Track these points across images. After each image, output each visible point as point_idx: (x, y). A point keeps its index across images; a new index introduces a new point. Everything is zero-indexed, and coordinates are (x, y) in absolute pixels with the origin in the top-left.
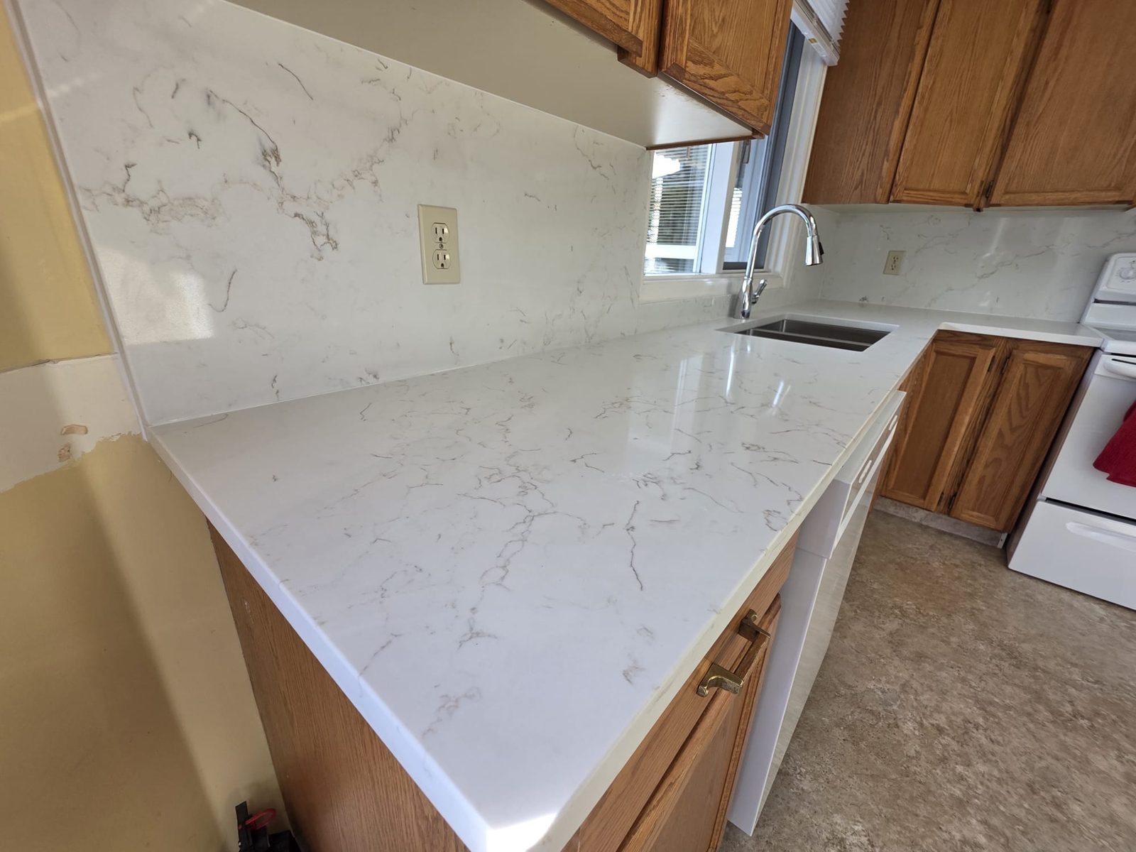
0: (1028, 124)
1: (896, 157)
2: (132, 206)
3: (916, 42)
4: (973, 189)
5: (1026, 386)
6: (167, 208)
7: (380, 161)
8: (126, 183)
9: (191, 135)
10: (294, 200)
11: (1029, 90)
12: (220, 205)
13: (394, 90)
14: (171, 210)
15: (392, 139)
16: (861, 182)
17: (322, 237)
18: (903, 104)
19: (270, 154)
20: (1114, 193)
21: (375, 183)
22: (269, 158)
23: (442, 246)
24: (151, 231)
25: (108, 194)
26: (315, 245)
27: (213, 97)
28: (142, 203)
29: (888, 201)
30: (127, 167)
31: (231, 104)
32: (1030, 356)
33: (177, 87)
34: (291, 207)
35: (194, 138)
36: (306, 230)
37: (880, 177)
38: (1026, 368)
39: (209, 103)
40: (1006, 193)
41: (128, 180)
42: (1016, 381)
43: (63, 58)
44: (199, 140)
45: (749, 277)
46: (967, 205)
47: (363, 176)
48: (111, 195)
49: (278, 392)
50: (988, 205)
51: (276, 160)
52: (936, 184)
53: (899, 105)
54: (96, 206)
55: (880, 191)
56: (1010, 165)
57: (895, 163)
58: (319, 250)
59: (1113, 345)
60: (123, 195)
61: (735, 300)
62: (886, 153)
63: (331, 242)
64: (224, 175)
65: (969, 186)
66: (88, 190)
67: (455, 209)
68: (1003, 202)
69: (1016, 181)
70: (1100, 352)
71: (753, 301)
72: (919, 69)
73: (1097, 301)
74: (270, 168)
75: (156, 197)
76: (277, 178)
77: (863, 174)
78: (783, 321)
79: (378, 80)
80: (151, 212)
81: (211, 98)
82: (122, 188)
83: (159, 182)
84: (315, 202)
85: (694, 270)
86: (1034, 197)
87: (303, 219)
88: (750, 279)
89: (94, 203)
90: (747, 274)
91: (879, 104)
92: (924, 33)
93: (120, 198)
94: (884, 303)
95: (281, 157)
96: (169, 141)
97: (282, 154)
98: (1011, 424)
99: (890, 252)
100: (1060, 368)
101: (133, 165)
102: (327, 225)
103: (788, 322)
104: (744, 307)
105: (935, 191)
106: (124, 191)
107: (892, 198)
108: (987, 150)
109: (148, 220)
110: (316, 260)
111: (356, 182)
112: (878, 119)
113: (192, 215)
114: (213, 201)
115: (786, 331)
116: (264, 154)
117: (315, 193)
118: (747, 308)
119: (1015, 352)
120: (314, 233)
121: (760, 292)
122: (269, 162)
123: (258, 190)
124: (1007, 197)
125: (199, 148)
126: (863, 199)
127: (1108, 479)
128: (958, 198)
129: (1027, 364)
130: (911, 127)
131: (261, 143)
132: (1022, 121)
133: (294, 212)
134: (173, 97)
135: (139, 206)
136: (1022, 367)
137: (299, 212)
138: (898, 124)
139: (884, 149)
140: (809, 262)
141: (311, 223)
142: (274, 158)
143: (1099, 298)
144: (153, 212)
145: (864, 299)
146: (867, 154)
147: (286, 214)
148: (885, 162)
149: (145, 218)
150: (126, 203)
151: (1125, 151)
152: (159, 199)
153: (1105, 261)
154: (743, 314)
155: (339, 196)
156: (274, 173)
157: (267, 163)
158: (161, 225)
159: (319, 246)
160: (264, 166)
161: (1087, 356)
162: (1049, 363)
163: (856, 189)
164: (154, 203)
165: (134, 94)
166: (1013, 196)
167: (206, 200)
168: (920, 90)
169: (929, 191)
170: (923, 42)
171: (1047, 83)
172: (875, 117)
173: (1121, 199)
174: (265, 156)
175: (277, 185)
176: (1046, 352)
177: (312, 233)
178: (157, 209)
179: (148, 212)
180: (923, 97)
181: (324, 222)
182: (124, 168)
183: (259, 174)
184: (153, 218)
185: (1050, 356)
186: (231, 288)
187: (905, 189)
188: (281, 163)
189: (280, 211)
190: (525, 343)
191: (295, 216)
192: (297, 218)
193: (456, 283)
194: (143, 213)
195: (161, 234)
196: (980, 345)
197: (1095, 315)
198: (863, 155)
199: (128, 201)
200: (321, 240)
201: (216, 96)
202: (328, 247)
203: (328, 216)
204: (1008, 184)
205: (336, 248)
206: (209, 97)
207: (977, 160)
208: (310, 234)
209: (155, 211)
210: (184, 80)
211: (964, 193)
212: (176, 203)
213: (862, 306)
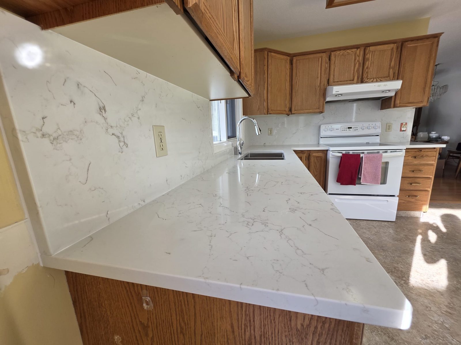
0: (295, 92)
1: (267, 101)
2: (45, 137)
3: (265, 69)
4: (287, 109)
5: (315, 163)
6: (61, 136)
7: (140, 109)
8: (42, 126)
9: (71, 102)
10: (112, 128)
11: (293, 84)
12: (84, 133)
13: (142, 82)
14: (63, 137)
15: (143, 101)
16: (259, 109)
17: (122, 142)
18: (265, 86)
19: (102, 108)
20: (318, 110)
21: (139, 118)
22: (102, 110)
23: (161, 141)
24: (54, 149)
25: (34, 133)
26: (120, 146)
27: (80, 85)
28: (50, 136)
29: (268, 114)
30: (43, 118)
31: (87, 88)
32: (314, 154)
33: (65, 81)
34: (111, 131)
35: (72, 103)
36: (116, 140)
37: (264, 107)
38: (314, 158)
39: (78, 88)
40: (295, 110)
41: (43, 125)
42: (313, 162)
43: (14, 67)
44: (74, 104)
45: (239, 140)
46: (287, 114)
47: (135, 116)
48: (35, 133)
49: (109, 219)
50: (292, 114)
51: (105, 111)
52: (278, 109)
53: (264, 87)
54: (28, 139)
55: (265, 111)
56: (294, 103)
57: (267, 103)
58: (122, 149)
59: (332, 149)
60: (41, 132)
61: (236, 149)
62: (264, 100)
63: (126, 144)
64: (85, 119)
65: (286, 109)
66: (24, 132)
67: (164, 126)
68: (295, 113)
69: (296, 107)
70: (328, 151)
71: (241, 148)
72: (267, 77)
73: (321, 138)
74: (102, 114)
75: (56, 132)
76: (105, 119)
77: (259, 106)
78: (249, 154)
79: (137, 78)
80: (54, 140)
81: (79, 85)
82: (41, 129)
83: (58, 124)
84: (119, 128)
85: (218, 140)
86: (302, 111)
87: (115, 136)
88: (239, 141)
89: (26, 138)
90: (238, 140)
91: (259, 86)
92: (266, 67)
93: (39, 134)
94: (270, 144)
95: (106, 110)
96: (62, 105)
97: (107, 108)
98: (315, 175)
99: (268, 129)
100: (322, 157)
101: (46, 117)
102: (124, 137)
103: (250, 154)
104: (239, 151)
105: (278, 110)
106: (41, 130)
107: (269, 113)
108: (288, 99)
109: (53, 144)
110: (121, 153)
111: (132, 118)
112: (260, 90)
113: (72, 139)
114: (81, 131)
115: (250, 157)
116: (100, 109)
117: (119, 124)
118: (240, 151)
119: (310, 154)
120: (120, 141)
121: (242, 145)
122: (102, 112)
123: (98, 125)
124: (296, 111)
125: (74, 108)
126: (261, 114)
127: (341, 184)
128: (284, 112)
129: (314, 157)
130: (269, 93)
131: (99, 104)
132: (294, 91)
133: (112, 133)
134: (63, 85)
135: (49, 137)
136: (313, 158)
137: (114, 133)
138: (265, 92)
139: (263, 99)
140: (258, 134)
141: (118, 137)
142: (104, 110)
143: (322, 137)
144: (55, 139)
145: (265, 144)
146: (259, 100)
147: (109, 134)
148: (265, 103)
149: (51, 143)
150: (42, 136)
151: (317, 99)
152: (58, 133)
153: (320, 127)
154: (239, 153)
155: (127, 124)
156: (104, 117)
157: (101, 113)
158: (59, 145)
159: (121, 146)
160: (100, 114)
161: (326, 152)
162: (319, 156)
163: (258, 110)
164: (55, 135)
165: (47, 84)
166: (297, 111)
167: (78, 131)
168: (269, 83)
169: (277, 110)
170: (266, 70)
171: (297, 82)
172: (259, 89)
173: (320, 111)
174: (100, 110)
175: (105, 122)
176: (317, 153)
177: (119, 142)
178: (57, 138)
179: (53, 140)
180: (270, 85)
181: (122, 136)
182: (41, 119)
183: (98, 117)
184: (55, 142)
185: (318, 154)
186: (89, 172)
187: (271, 110)
188: (106, 112)
189: (107, 133)
190: (187, 175)
191: (112, 135)
192: (113, 135)
193: (166, 155)
194: (50, 140)
195: (58, 150)
196: (302, 153)
197: (322, 141)
198: (258, 100)
199: (43, 135)
200: (122, 144)
201: (81, 84)
202: (125, 146)
203: (124, 133)
204: (295, 108)
205: (127, 147)
206: (78, 85)
207: (286, 102)
208: (118, 142)
209: (56, 139)
210: (68, 78)
211: (285, 111)
212: (65, 134)
213: (265, 146)
